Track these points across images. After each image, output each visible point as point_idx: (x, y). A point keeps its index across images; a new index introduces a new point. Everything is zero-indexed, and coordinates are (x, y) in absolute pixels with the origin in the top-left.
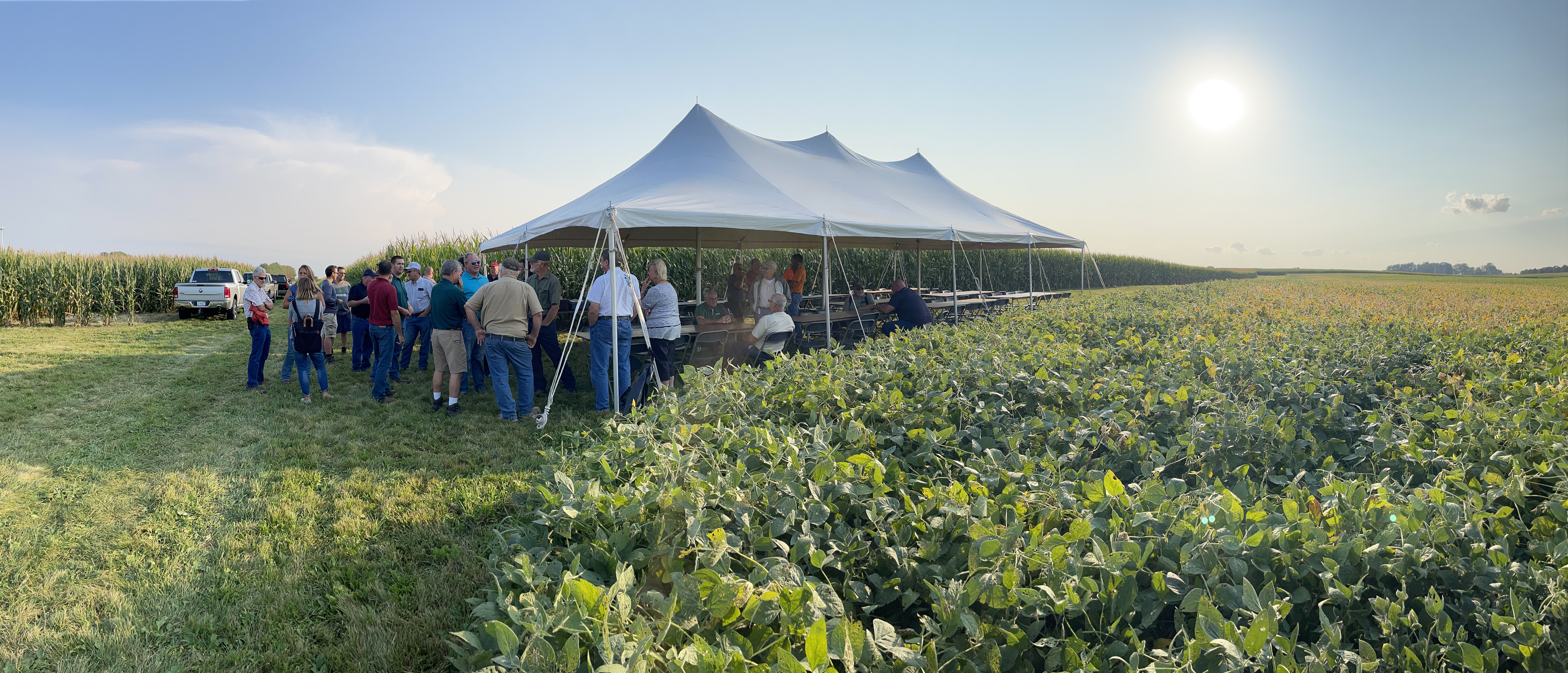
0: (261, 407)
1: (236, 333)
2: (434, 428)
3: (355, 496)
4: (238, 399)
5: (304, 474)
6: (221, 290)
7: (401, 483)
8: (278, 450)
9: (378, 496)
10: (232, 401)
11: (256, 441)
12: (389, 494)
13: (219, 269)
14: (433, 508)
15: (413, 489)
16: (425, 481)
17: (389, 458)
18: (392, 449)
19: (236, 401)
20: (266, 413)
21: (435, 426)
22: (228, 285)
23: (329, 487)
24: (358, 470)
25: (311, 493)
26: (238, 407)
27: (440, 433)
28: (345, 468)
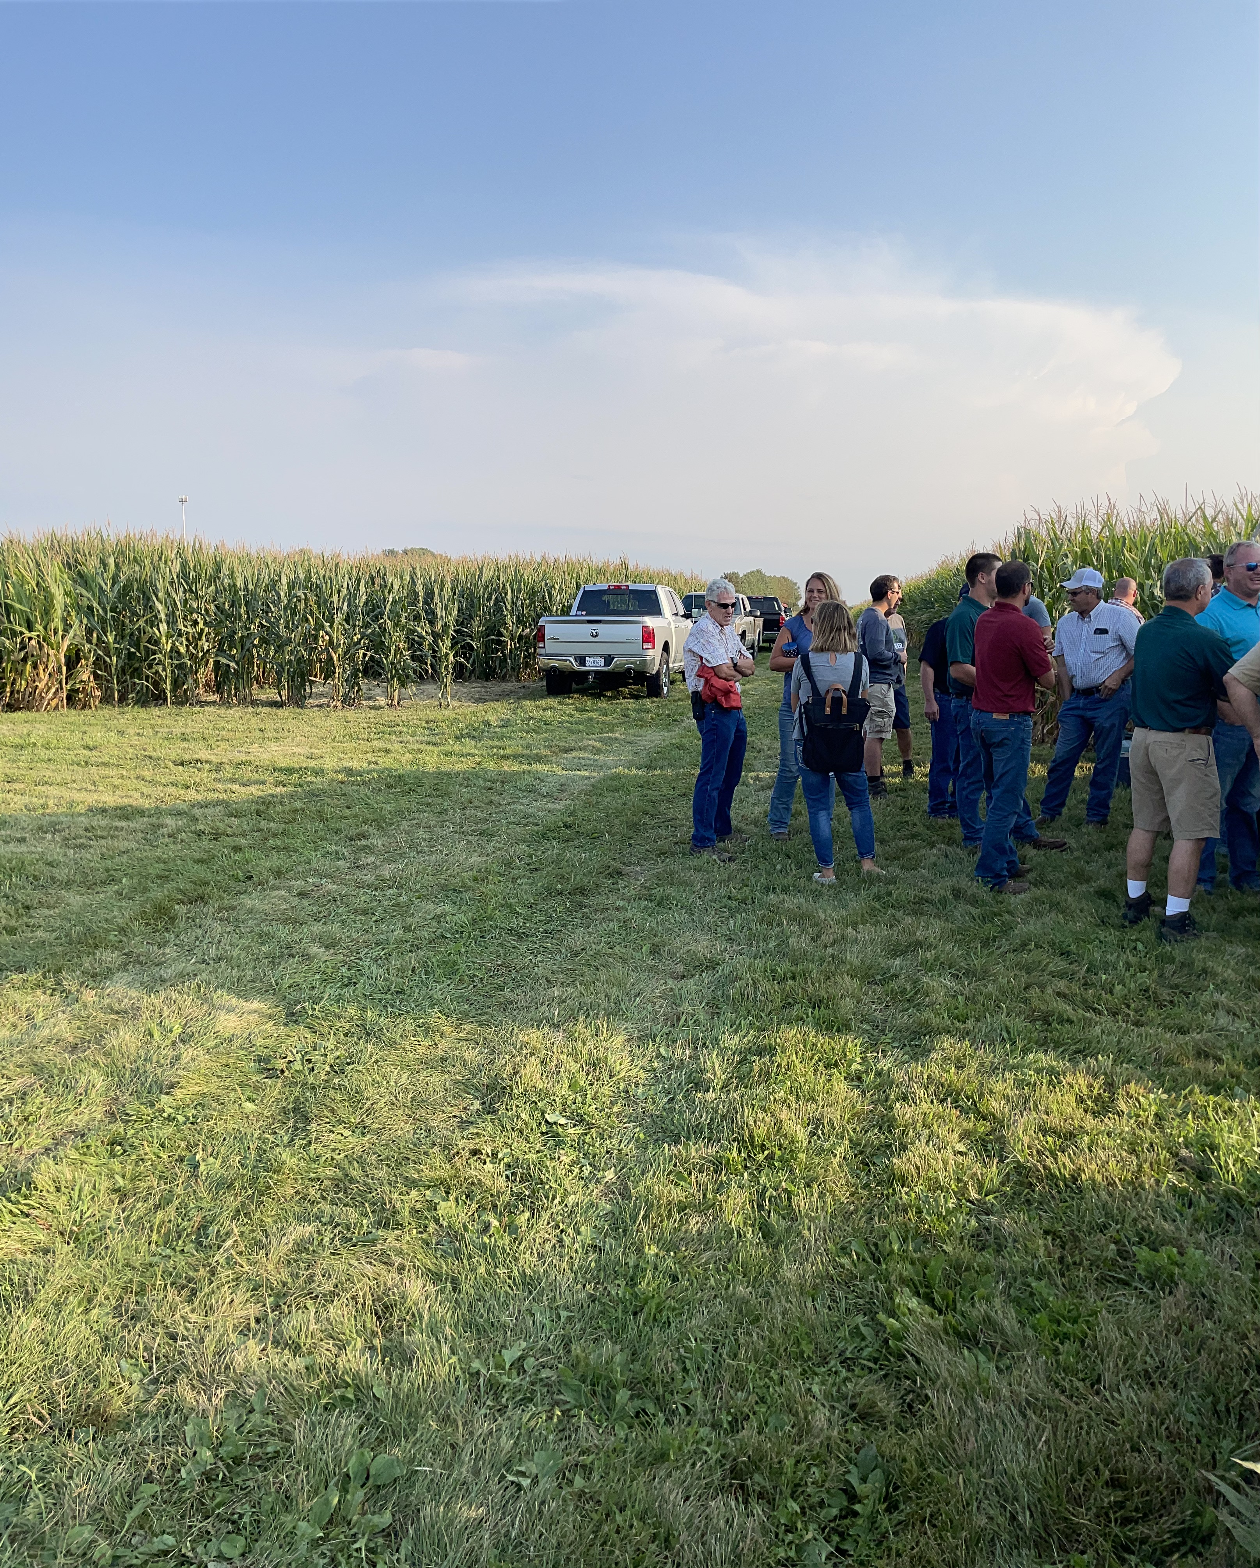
0: (723, 892)
1: (668, 727)
2: (1128, 966)
3: (942, 1101)
4: (672, 874)
5: (822, 1041)
6: (636, 632)
7: (1050, 1082)
8: (765, 985)
9: (995, 1105)
10: (658, 876)
11: (713, 965)
12: (1024, 1104)
13: (632, 587)
14: (1133, 1152)
15: (1081, 1100)
16: (1110, 1086)
17: (1020, 1023)
18: (1025, 1001)
19: (669, 878)
20: (734, 904)
21: (1133, 960)
22: (650, 621)
23: (879, 1074)
24: (947, 1042)
25: (841, 1086)
26: (671, 891)
27: (1144, 978)
28: (917, 1034)
